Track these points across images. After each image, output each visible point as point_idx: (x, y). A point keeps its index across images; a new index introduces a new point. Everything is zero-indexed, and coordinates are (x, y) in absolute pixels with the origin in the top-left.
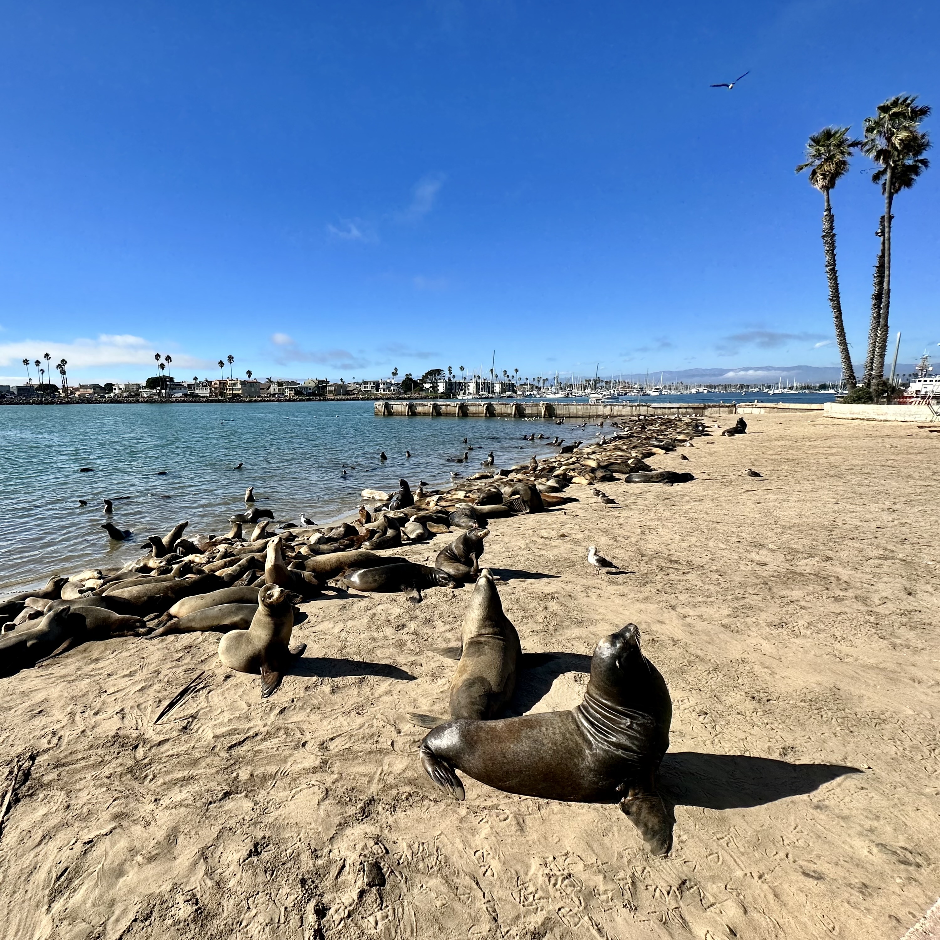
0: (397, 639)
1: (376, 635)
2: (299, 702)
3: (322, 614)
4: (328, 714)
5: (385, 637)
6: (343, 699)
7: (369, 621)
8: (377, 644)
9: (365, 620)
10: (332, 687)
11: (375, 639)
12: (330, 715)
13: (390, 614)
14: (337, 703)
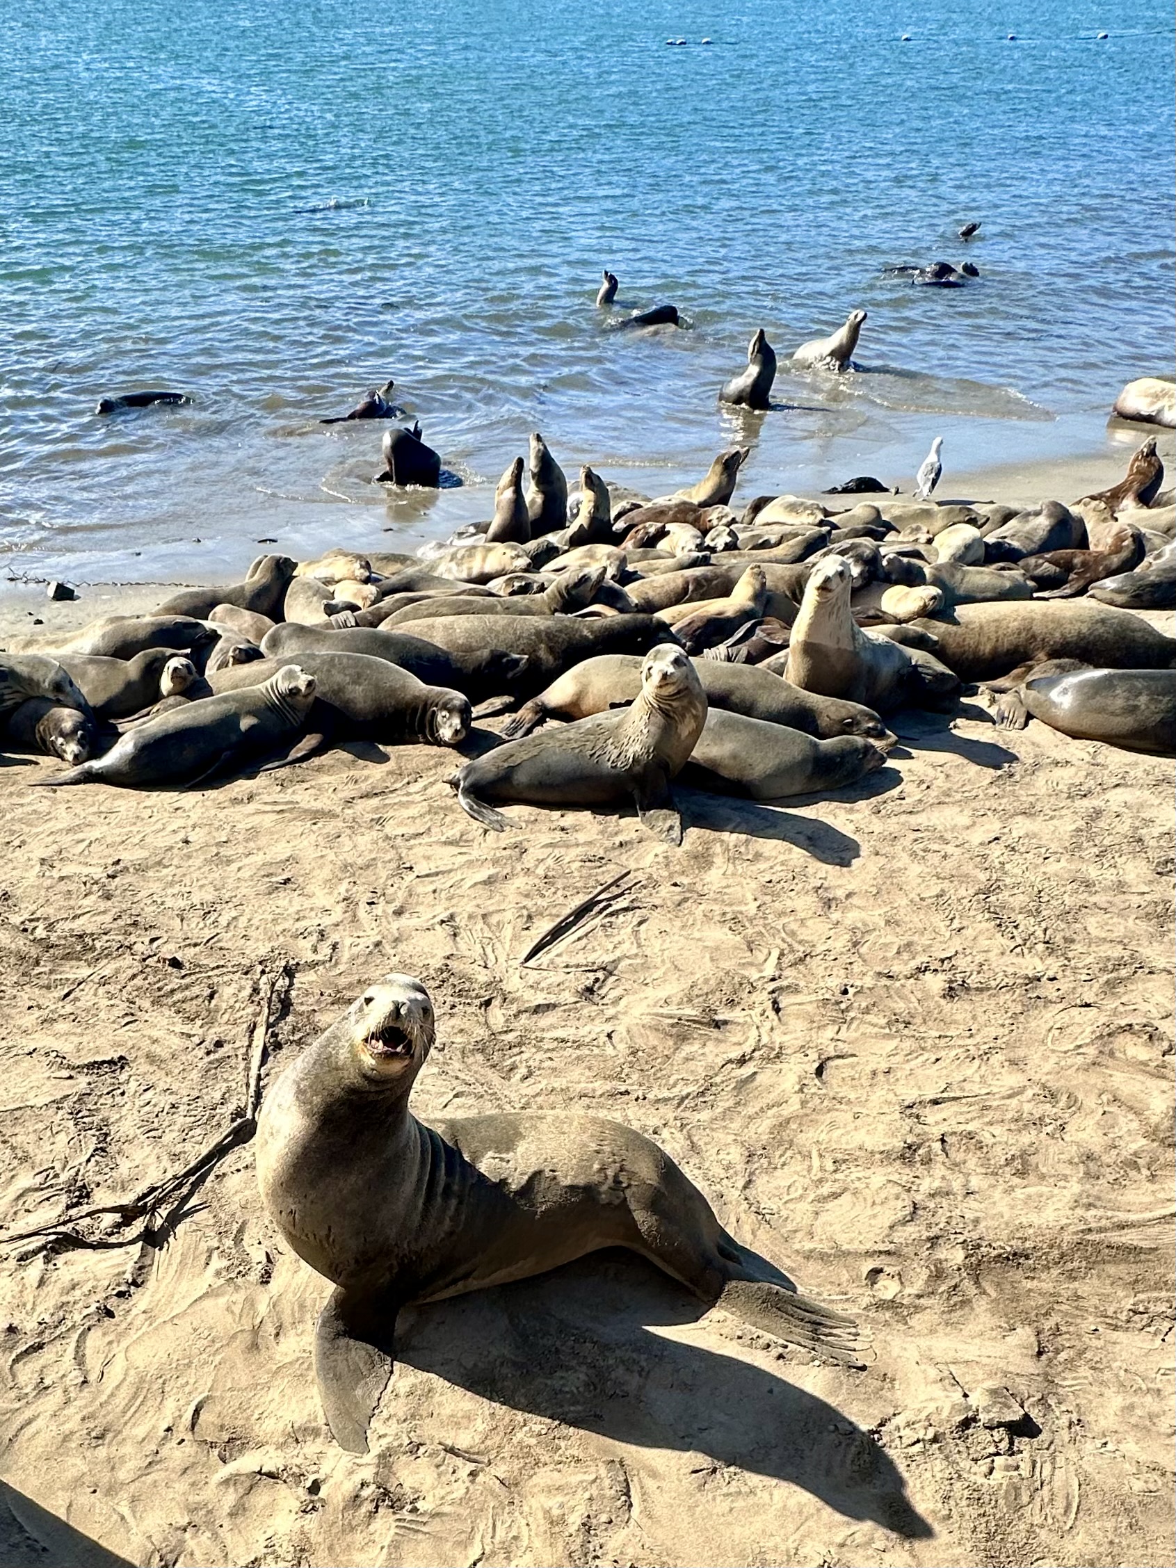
1: (1093, 872)
8: (1093, 899)
11: (1088, 885)
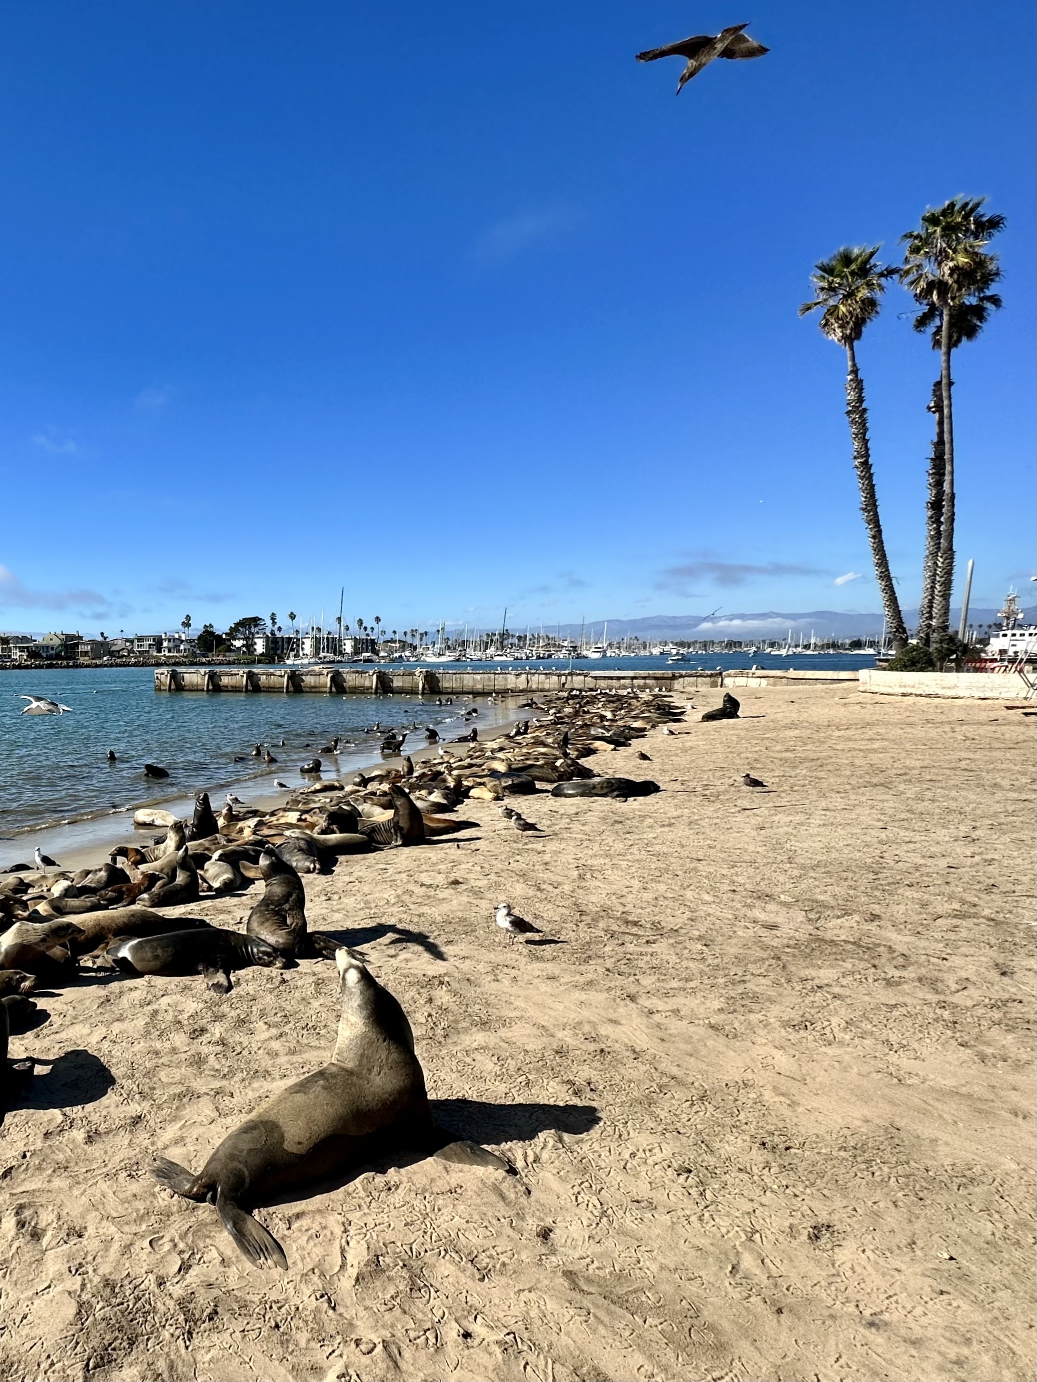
0: (192, 1052)
2: (34, 1158)
3: (71, 1012)
4: (81, 1177)
5: (174, 1051)
6: (106, 1152)
7: (147, 1024)
9: (141, 1022)
10: (88, 1132)
12: (85, 1179)
13: (181, 1012)
14: (96, 1158)
